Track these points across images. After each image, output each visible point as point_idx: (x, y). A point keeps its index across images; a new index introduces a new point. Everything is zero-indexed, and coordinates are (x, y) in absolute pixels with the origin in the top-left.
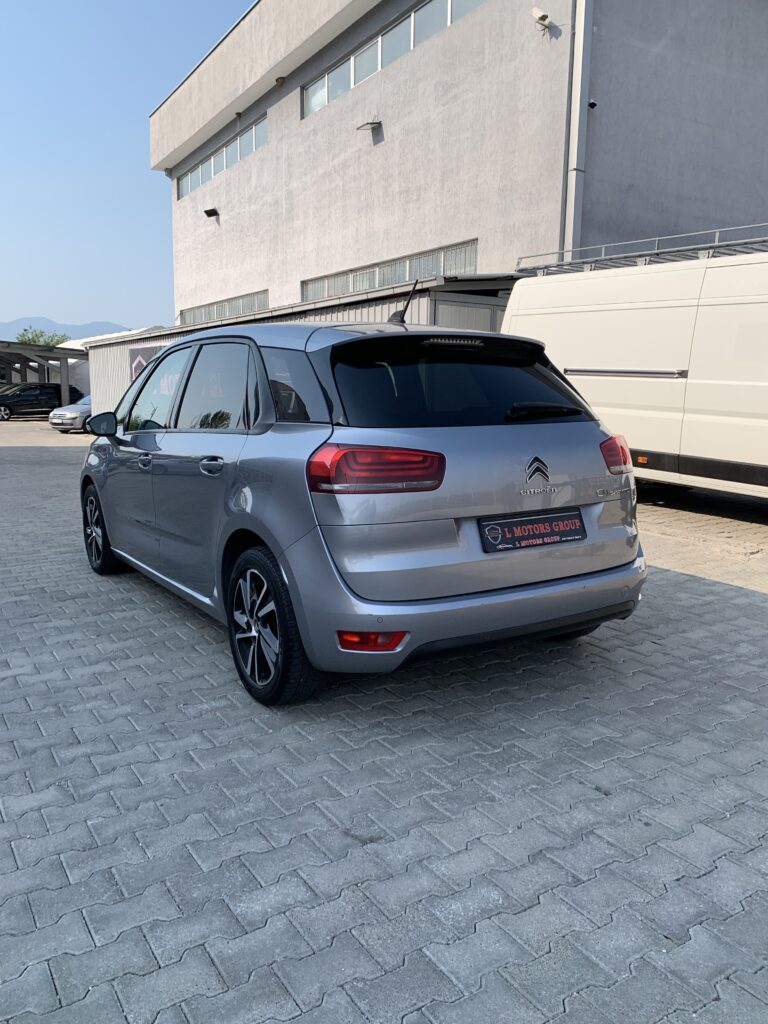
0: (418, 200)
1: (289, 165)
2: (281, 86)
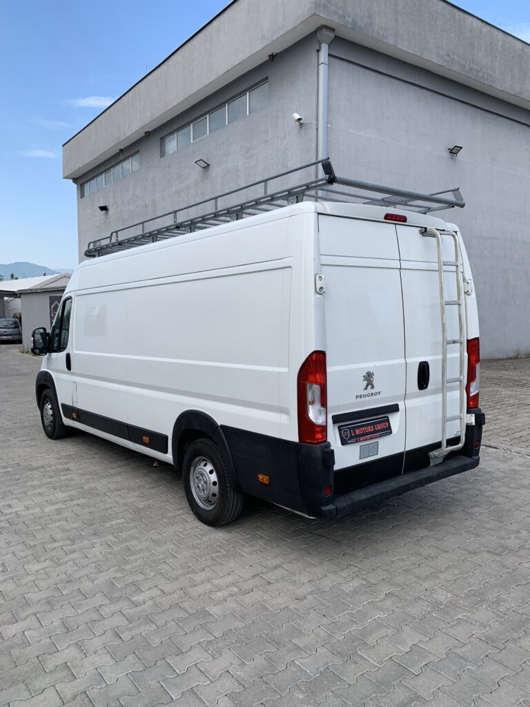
1: (153, 184)
2: (148, 136)
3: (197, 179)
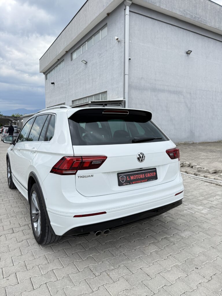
0: (95, 81)
2: (67, 53)
3: (83, 69)
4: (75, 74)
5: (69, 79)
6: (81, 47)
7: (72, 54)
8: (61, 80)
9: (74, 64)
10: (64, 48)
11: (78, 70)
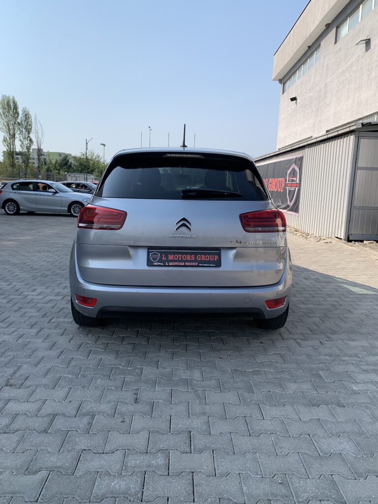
1: (327, 70)
2: (328, 28)
3: (359, 56)
4: (341, 70)
5: (326, 84)
6: (361, 6)
7: (338, 27)
8: (310, 89)
9: (340, 51)
10: (322, 17)
11: (347, 63)
